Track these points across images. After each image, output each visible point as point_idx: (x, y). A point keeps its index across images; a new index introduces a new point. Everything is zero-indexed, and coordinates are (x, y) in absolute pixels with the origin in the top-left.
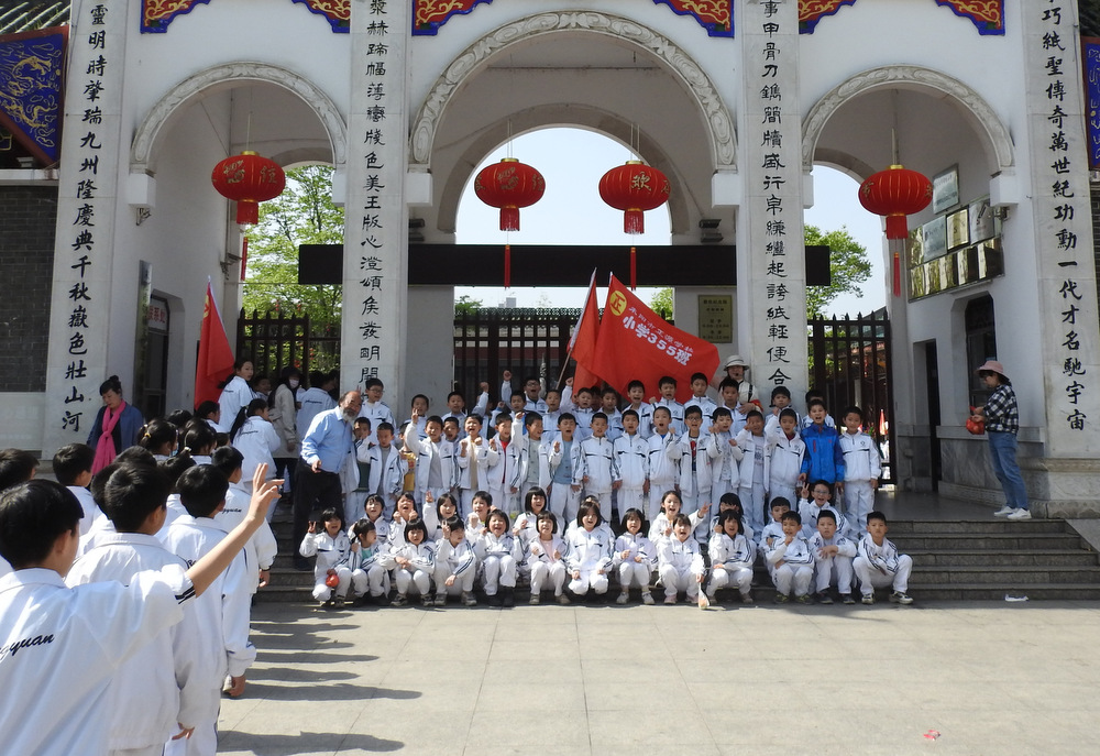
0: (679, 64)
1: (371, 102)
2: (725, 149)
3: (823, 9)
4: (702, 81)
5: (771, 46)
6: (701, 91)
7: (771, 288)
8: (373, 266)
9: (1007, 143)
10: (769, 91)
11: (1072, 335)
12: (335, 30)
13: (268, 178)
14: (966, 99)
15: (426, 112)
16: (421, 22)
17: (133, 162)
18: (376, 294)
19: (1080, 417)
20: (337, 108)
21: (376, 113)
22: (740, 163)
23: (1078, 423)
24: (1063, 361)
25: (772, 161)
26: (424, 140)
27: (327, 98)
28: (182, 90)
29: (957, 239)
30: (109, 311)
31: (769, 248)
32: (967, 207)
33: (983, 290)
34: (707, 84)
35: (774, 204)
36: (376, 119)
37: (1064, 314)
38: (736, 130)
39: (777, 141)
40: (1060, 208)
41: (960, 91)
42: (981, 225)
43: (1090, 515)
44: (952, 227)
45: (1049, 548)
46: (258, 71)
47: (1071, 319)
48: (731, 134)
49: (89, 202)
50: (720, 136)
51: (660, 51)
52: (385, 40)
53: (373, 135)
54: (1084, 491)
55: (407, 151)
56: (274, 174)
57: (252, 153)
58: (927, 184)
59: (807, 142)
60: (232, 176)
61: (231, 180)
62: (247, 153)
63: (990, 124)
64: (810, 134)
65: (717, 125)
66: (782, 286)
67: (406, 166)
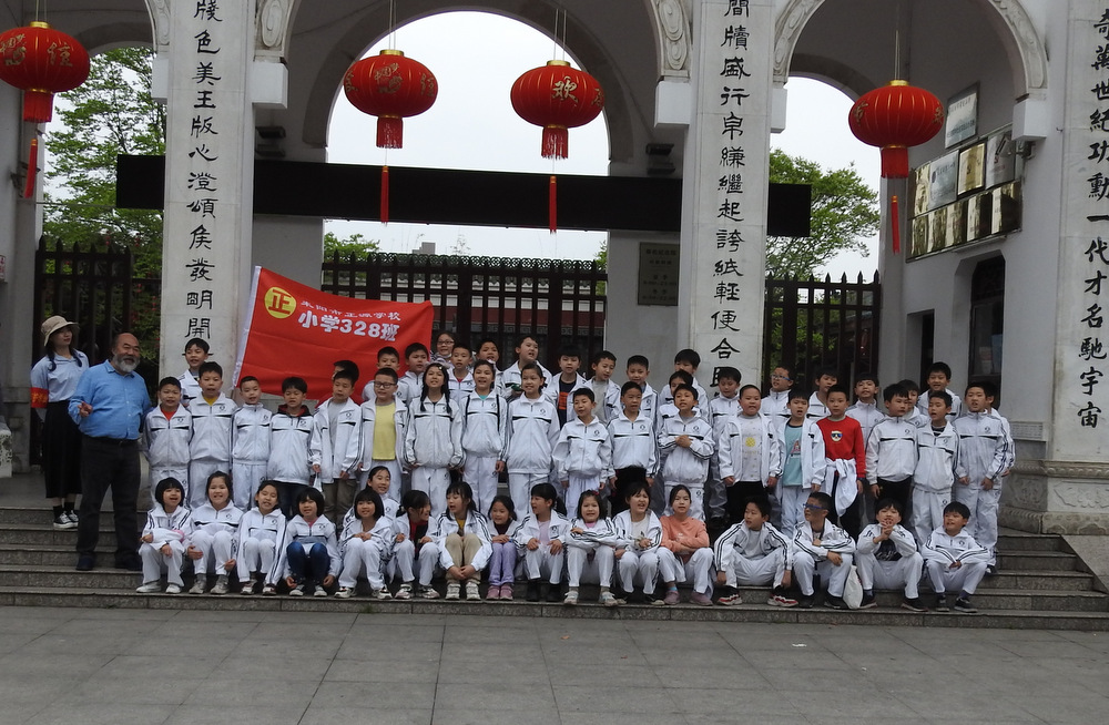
2: (675, 48)
7: (722, 235)
8: (204, 185)
9: (1040, 56)
11: (1094, 309)
13: (59, 59)
18: (208, 221)
19: (1094, 411)
22: (692, 67)
23: (1090, 418)
24: (1080, 341)
25: (734, 67)
26: (278, 19)
29: (971, 181)
31: (723, 182)
32: (985, 140)
33: (994, 248)
35: (733, 124)
37: (1088, 281)
38: (691, 24)
39: (742, 42)
40: (1097, 145)
42: (1000, 164)
43: (1094, 531)
44: (966, 165)
45: (1037, 569)
47: (1095, 289)
48: (684, 29)
50: (669, 29)
53: (206, 8)
54: (1086, 502)
55: (253, 32)
56: (68, 54)
57: (44, 25)
58: (937, 106)
59: (783, 44)
60: (10, 57)
61: (9, 62)
62: (36, 24)
63: (1021, 31)
64: (787, 33)
65: (666, 15)
66: (736, 232)
67: (251, 52)
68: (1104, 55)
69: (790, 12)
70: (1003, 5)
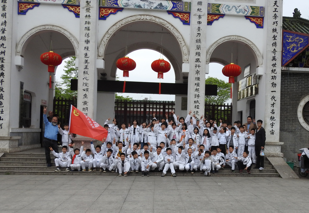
0: (174, 32)
1: (86, 38)
2: (186, 56)
3: (215, 18)
4: (180, 37)
5: (199, 28)
6: (180, 40)
7: (195, 95)
8: (86, 85)
9: (261, 58)
10: (198, 41)
11: (273, 110)
12: (76, 17)
13: (56, 59)
14: (251, 45)
15: (102, 42)
16: (101, 16)
17: (17, 53)
18: (87, 93)
19: (273, 131)
20: (76, 40)
21: (87, 42)
22: (189, 61)
23: (272, 133)
24: (270, 117)
25: (198, 60)
26: (102, 50)
27: (74, 37)
28: (31, 32)
29: (249, 84)
30: (10, 95)
31: (196, 84)
33: (253, 98)
34: (182, 38)
35: (198, 72)
36: (87, 43)
37: (271, 104)
38: (189, 52)
39: (199, 55)
40: (273, 76)
41: (250, 43)
42: (254, 80)
43: (273, 156)
44: (248, 81)
46: (53, 27)
47: (273, 106)
49: (3, 64)
50: (184, 53)
51: (169, 28)
52: (90, 20)
53: (86, 48)
54: (272, 150)
55: (97, 53)
56: (58, 58)
57: (52, 52)
58: (240, 68)
59: (208, 56)
60: (45, 58)
61: (45, 59)
62: (51, 52)
63: (257, 53)
64: (209, 53)
65: (184, 50)
66: (198, 95)
67: (96, 57)
68: (274, 58)
69: (209, 49)
70: (253, 48)
